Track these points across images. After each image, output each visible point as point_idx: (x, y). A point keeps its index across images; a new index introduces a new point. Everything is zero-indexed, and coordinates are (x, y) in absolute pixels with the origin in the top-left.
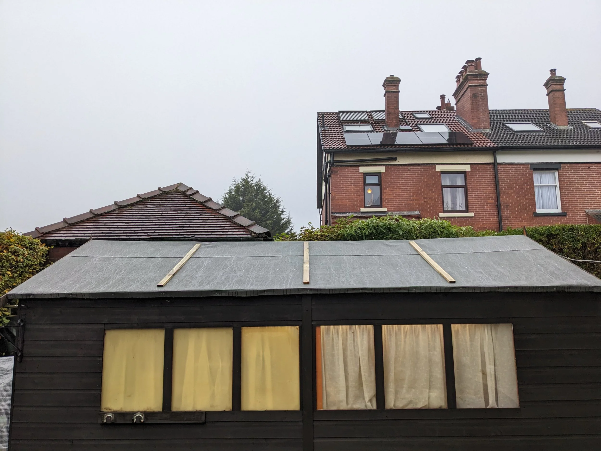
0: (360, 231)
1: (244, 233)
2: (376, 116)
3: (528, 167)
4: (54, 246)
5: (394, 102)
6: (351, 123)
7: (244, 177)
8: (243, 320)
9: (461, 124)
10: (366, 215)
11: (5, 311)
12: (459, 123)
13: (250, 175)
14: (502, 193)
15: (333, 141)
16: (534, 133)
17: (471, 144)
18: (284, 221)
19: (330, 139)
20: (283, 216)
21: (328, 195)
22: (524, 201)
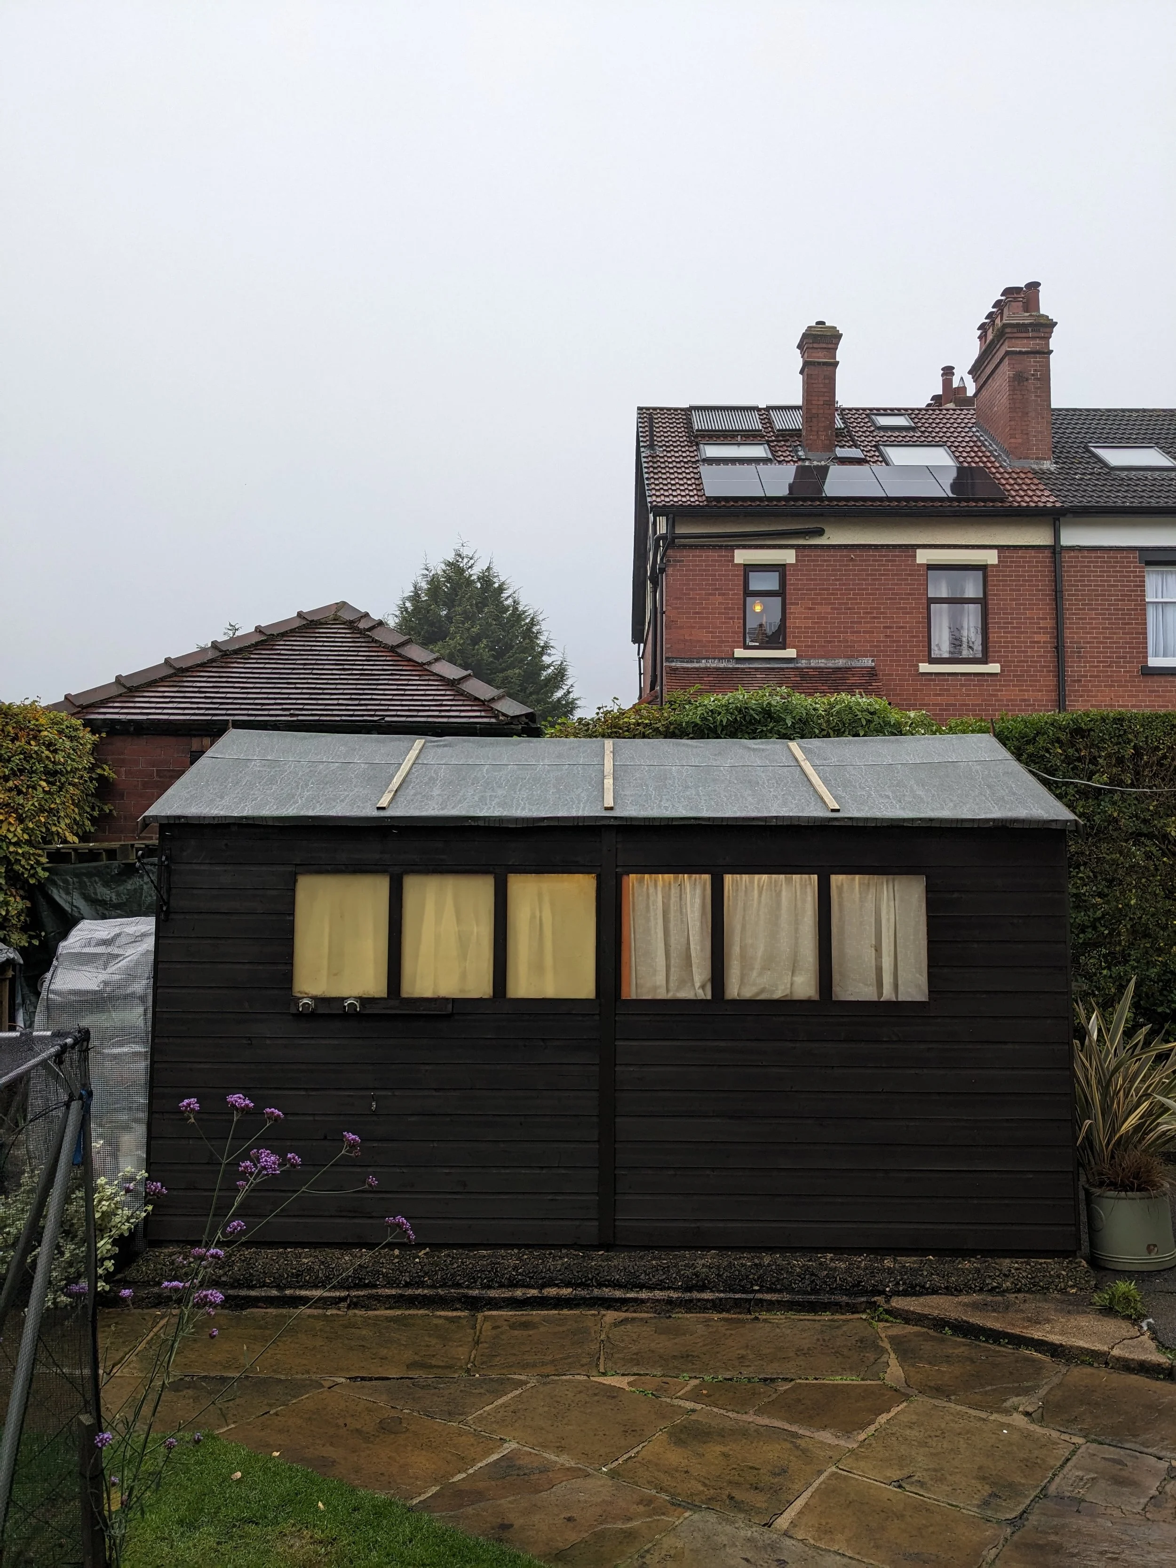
0: (711, 716)
1: (483, 714)
2: (781, 422)
3: (1134, 558)
4: (107, 733)
5: (825, 390)
6: (718, 437)
7: (451, 558)
8: (510, 863)
9: (985, 446)
10: (747, 666)
11: (40, 856)
12: (980, 444)
13: (465, 552)
14: (1068, 619)
15: (672, 485)
16: (1158, 473)
17: (1002, 500)
18: (549, 671)
19: (666, 479)
20: (546, 659)
21: (659, 615)
22: (1121, 638)
